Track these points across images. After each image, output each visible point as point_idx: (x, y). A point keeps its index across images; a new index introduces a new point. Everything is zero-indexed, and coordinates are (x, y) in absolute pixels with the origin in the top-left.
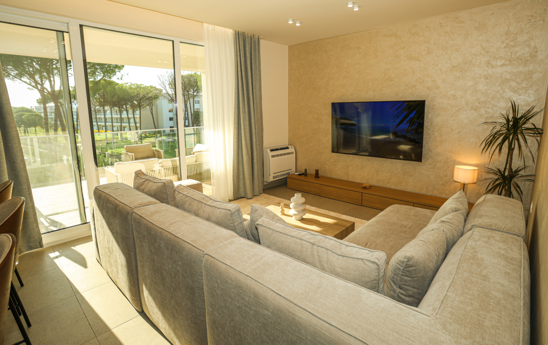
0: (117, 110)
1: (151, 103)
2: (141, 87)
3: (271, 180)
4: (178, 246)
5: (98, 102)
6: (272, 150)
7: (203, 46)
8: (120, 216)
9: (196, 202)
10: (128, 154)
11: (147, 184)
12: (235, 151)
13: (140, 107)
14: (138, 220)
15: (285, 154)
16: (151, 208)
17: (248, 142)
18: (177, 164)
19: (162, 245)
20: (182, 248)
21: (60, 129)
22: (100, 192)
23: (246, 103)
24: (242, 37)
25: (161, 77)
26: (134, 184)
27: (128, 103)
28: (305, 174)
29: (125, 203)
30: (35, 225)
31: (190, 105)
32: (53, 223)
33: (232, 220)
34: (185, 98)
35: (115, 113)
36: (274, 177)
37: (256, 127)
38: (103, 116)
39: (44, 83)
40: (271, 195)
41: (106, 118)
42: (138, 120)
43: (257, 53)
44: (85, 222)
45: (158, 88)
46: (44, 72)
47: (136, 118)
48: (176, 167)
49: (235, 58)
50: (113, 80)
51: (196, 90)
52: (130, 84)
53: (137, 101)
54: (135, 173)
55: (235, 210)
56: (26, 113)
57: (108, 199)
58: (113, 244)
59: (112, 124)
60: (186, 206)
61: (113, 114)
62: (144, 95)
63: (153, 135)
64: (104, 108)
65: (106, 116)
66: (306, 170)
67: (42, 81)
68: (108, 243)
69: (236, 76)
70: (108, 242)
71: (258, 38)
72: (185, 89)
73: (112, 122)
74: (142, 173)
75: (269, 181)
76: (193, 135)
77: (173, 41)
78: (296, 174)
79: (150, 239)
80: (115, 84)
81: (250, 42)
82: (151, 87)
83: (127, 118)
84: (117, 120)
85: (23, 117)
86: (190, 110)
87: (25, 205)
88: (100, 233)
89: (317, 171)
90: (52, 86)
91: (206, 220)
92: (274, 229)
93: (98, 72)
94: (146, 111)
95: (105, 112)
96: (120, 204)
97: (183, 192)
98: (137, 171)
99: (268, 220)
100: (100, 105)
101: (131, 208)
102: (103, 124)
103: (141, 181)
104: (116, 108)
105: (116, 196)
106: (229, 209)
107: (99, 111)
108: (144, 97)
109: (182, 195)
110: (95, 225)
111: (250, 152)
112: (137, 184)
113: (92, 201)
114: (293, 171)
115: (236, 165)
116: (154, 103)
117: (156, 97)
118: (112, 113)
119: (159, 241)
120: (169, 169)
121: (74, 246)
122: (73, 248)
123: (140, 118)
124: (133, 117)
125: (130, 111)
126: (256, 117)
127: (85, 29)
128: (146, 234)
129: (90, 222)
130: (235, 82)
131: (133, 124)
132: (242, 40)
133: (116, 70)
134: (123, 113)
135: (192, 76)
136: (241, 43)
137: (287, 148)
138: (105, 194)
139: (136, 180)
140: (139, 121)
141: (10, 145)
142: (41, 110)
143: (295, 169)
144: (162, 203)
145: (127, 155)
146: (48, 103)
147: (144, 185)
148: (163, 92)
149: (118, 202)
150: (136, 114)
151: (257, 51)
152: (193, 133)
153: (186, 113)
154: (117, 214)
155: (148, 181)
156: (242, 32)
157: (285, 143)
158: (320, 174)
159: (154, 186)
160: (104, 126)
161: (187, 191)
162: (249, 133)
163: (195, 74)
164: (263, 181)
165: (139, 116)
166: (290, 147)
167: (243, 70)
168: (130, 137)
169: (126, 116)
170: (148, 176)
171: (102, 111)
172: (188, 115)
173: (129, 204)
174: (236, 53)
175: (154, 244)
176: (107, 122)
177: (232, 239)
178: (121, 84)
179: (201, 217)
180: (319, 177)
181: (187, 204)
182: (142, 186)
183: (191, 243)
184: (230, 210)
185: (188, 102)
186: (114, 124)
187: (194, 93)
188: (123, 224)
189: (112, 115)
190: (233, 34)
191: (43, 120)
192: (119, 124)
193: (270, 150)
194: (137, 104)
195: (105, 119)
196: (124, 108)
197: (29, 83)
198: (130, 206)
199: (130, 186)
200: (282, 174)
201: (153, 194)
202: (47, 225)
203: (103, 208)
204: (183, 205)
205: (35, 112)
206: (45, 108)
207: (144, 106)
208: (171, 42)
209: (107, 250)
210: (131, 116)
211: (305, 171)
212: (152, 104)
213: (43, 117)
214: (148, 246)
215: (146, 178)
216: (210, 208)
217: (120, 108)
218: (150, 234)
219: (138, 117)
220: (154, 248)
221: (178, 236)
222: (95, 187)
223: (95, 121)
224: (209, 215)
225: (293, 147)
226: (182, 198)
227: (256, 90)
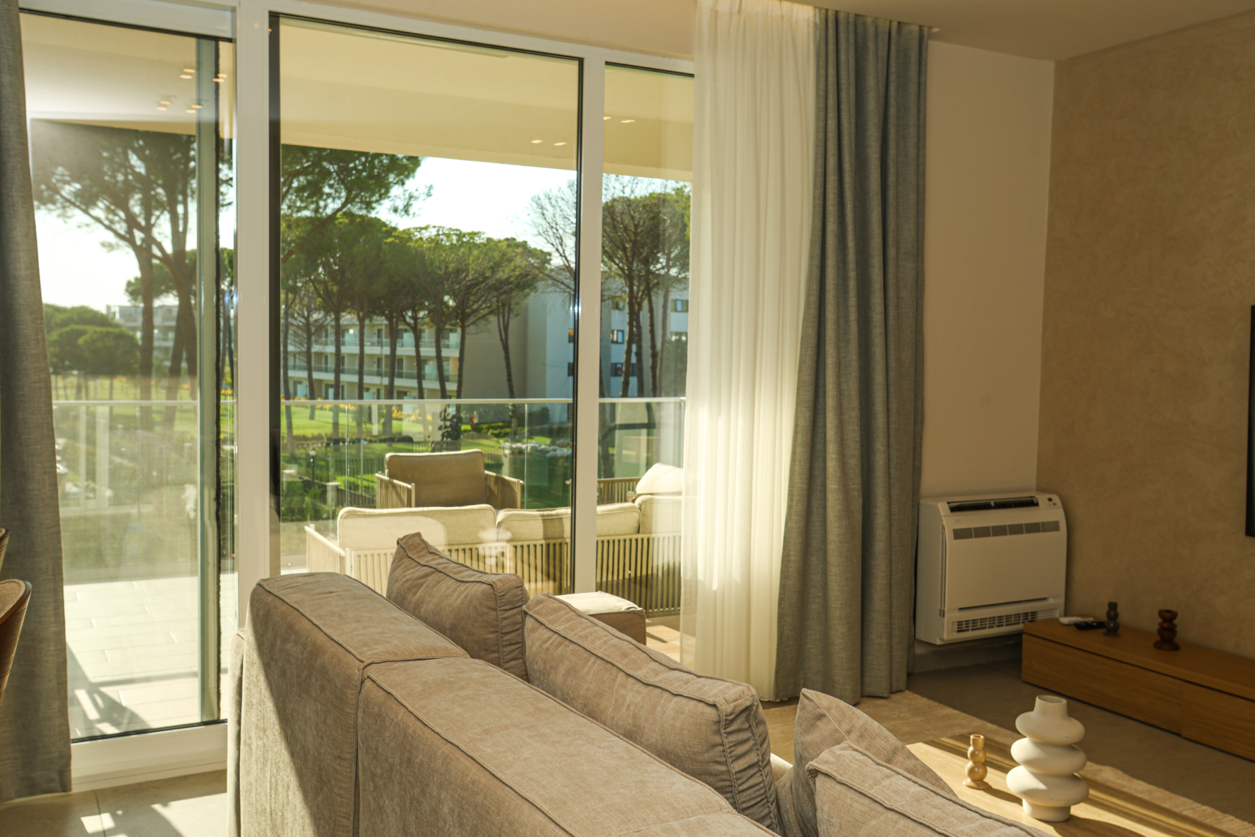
0: (383, 328)
1: (504, 305)
2: (475, 244)
3: (945, 637)
4: (499, 815)
5: (320, 296)
6: (956, 509)
7: (692, 76)
8: (322, 688)
9: (594, 663)
10: (394, 486)
11: (434, 586)
12: (796, 498)
13: (463, 321)
14: (376, 709)
15: (1016, 529)
16: (430, 670)
17: (854, 462)
18: (563, 531)
19: (446, 810)
20: (511, 824)
21: (187, 389)
22: (270, 598)
23: (853, 301)
24: (852, 36)
25: (549, 207)
26: (389, 583)
27: (422, 304)
28: (1109, 625)
29: (345, 645)
30: (56, 705)
31: (652, 318)
32: (113, 710)
33: (721, 748)
34: (635, 288)
35: (375, 339)
36: (960, 623)
37: (893, 406)
38: (331, 349)
39: (153, 225)
40: (940, 702)
41: (343, 358)
42: (451, 369)
43: (912, 98)
44: (216, 718)
45: (535, 249)
46: (159, 185)
47: (448, 359)
48: (561, 544)
49: (817, 119)
50: (379, 216)
51: (677, 258)
52: (433, 232)
53: (455, 297)
54: (398, 543)
55: (736, 707)
56: (90, 329)
57: (290, 627)
58: (288, 796)
59: (361, 379)
60: (558, 678)
61: (365, 343)
62: (483, 274)
63: (502, 427)
64: (337, 319)
65: (344, 350)
66: (1113, 606)
67: (148, 216)
68: (273, 793)
69: (819, 191)
70: (273, 787)
71: (921, 37)
72: (634, 255)
73: (361, 373)
74: (423, 545)
75: (938, 642)
76: (644, 431)
77: (581, 61)
78: (1065, 620)
79: (409, 782)
80: (384, 229)
81: (886, 53)
82: (511, 242)
83: (415, 359)
84: (379, 366)
85: (81, 341)
86: (649, 336)
87: (29, 607)
88: (251, 755)
89: (1167, 615)
90: (179, 238)
91: (625, 736)
92: (879, 798)
93: (331, 186)
94: (486, 335)
95: (340, 332)
96: (329, 643)
97: (552, 622)
98: (405, 537)
99: (860, 757)
100: (326, 309)
101: (362, 662)
102: (330, 377)
103: (414, 573)
104: (379, 318)
105: (320, 617)
106: (711, 700)
107: (321, 327)
108: (482, 282)
109: (549, 634)
110: (239, 722)
111: (857, 506)
112: (397, 585)
113: (241, 634)
114: (1053, 609)
115: (795, 556)
116: (517, 304)
117: (526, 282)
118: (365, 339)
119: (435, 794)
120: (532, 548)
121: (165, 804)
122: (157, 807)
123: (461, 359)
124: (434, 354)
125: (428, 334)
126: (892, 364)
127: (285, 29)
128: (398, 760)
129: (225, 721)
130: (814, 216)
131: (431, 384)
132: (852, 48)
133: (391, 180)
134: (402, 338)
135: (664, 200)
136: (847, 58)
137: (1031, 503)
138: (284, 608)
139: (399, 570)
140: (456, 373)
141: (20, 415)
142: (135, 320)
143: (1062, 601)
144: (473, 657)
145: (390, 489)
146: (159, 293)
147: (422, 588)
148: (552, 262)
149: (321, 639)
150: (447, 346)
151: (912, 88)
152: (646, 421)
153: (634, 347)
154: (314, 680)
155: (437, 576)
156: (852, 16)
157: (1023, 479)
158: (1186, 630)
159: (455, 595)
160: (331, 386)
161: (568, 621)
162: (856, 428)
163: (677, 194)
164: (913, 640)
165: (456, 354)
166: (1042, 499)
167: (847, 166)
168: (419, 433)
169: (412, 352)
170: (442, 558)
171: (330, 330)
172: (639, 354)
173: (355, 649)
174: (822, 101)
175: (418, 802)
176: (343, 372)
177: (703, 816)
178: (404, 231)
179: (605, 724)
180: (1176, 648)
181: (562, 669)
182: (415, 594)
183: (546, 808)
184: (714, 706)
185: (645, 304)
186: (367, 380)
187: (668, 267)
188: (328, 721)
189: (362, 346)
190: (815, 24)
191: (138, 354)
192: (386, 381)
193: (947, 507)
194: (455, 309)
195: (339, 357)
196: (408, 320)
197: (107, 223)
198: (360, 654)
199: (378, 590)
200: (1000, 618)
201: (448, 626)
202: (93, 714)
203: (272, 659)
204: (549, 674)
205: (117, 326)
206: (148, 313)
207: (480, 315)
208: (574, 66)
209: (266, 821)
210: (428, 351)
211: (1108, 615)
212: (510, 310)
213: (140, 343)
214: (398, 810)
215: (433, 563)
216: (644, 690)
217: (394, 320)
218: (409, 760)
219: (454, 358)
220: (417, 817)
221: (503, 778)
222: (256, 582)
223: (305, 364)
224: (635, 717)
225: (1056, 498)
226: (547, 645)
227: (898, 248)
